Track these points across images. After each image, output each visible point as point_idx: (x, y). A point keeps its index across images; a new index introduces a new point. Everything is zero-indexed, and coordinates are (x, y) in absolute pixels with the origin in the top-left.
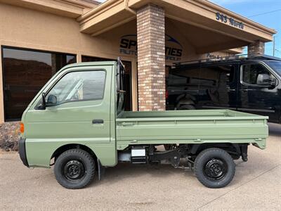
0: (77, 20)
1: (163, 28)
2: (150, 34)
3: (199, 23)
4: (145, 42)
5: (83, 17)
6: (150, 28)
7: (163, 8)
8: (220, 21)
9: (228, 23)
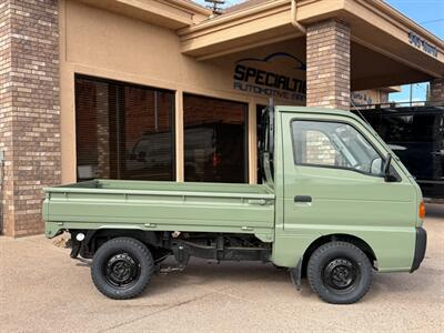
0: (179, 32)
1: (348, 55)
2: (333, 65)
3: (383, 48)
4: (324, 76)
5: (192, 29)
6: (334, 55)
7: (348, 25)
8: (413, 45)
9: (421, 49)
